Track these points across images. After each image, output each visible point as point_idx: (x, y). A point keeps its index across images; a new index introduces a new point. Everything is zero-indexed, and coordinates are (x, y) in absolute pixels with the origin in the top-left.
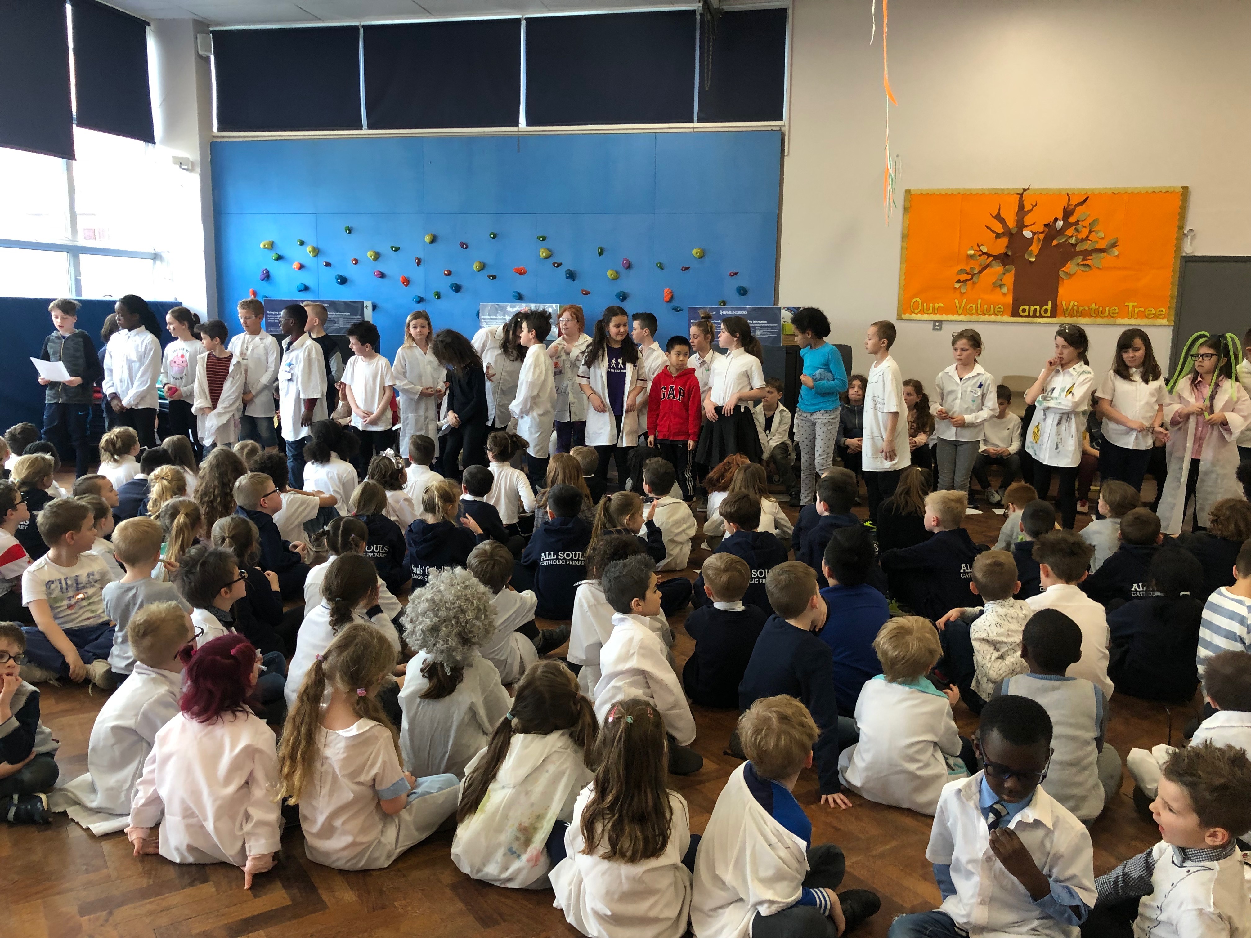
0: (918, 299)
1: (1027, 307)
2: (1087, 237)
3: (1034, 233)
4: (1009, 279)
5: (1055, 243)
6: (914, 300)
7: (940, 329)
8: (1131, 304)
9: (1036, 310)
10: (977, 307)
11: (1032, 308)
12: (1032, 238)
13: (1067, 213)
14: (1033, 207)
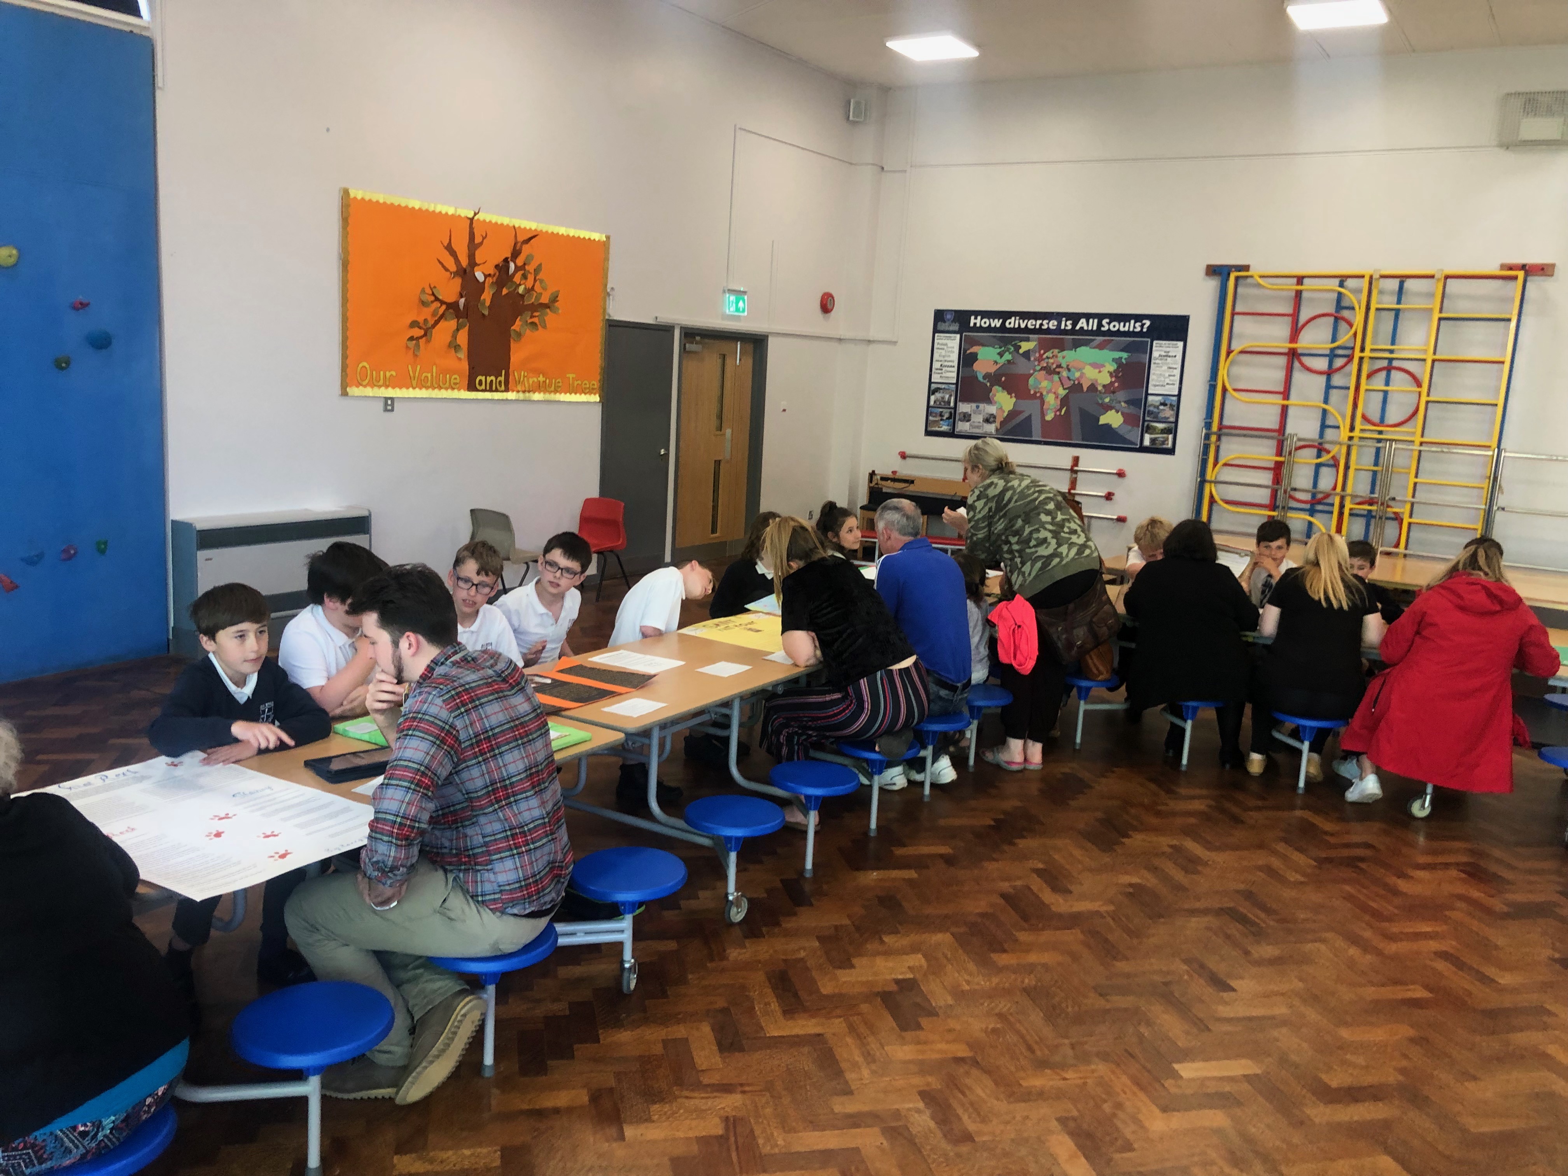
0: (365, 364)
1: (483, 378)
2: (533, 286)
3: (486, 276)
4: (463, 338)
5: (505, 291)
6: (361, 365)
7: (392, 410)
8: (571, 376)
9: (492, 381)
10: (432, 375)
11: (489, 379)
12: (484, 282)
13: (516, 254)
14: (484, 238)
